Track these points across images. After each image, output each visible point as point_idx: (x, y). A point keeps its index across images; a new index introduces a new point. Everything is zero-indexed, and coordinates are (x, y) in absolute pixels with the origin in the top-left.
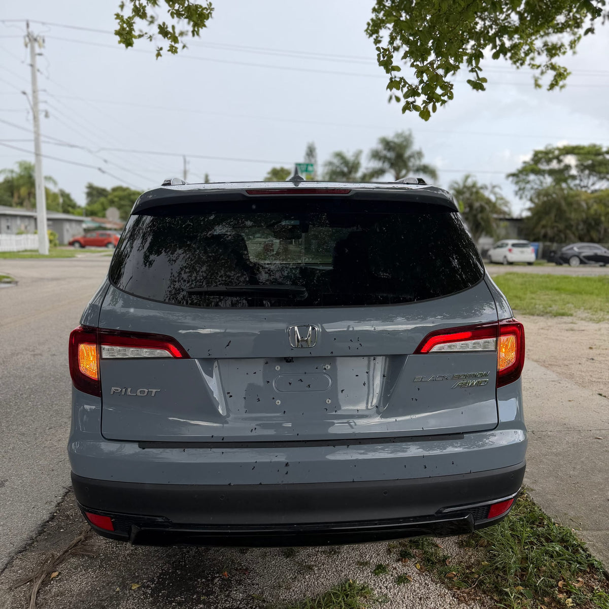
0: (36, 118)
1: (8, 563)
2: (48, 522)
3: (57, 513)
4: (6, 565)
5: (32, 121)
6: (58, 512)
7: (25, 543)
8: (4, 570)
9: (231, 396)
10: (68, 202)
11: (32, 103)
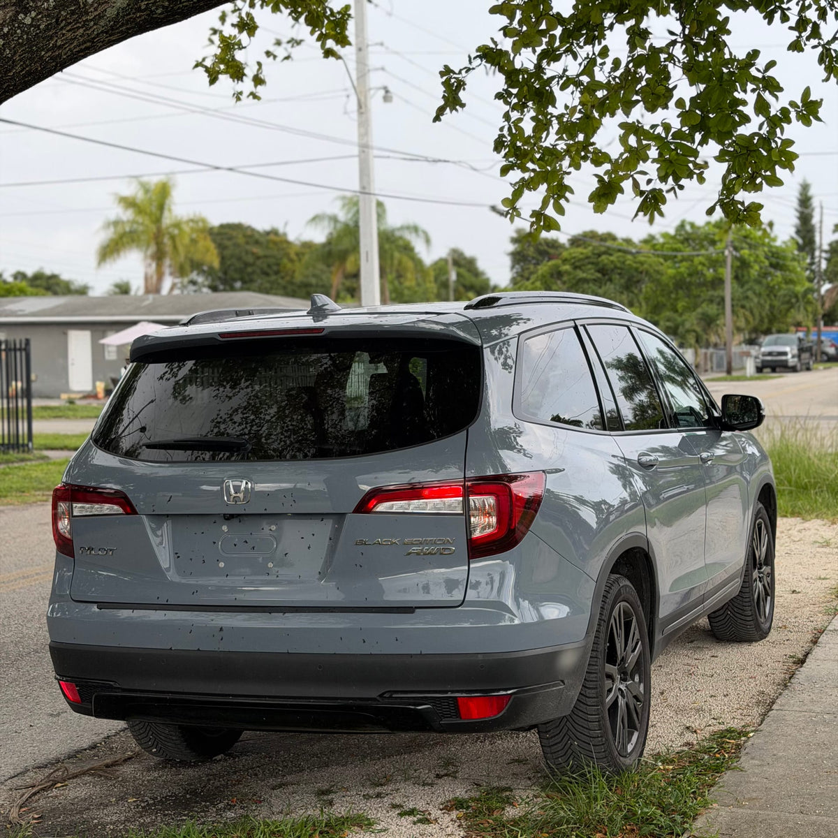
0: (362, 107)
1: (20, 773)
2: (85, 750)
3: (101, 744)
4: (18, 774)
5: (355, 116)
6: (103, 743)
7: (48, 761)
8: (13, 777)
9: (178, 557)
10: (470, 279)
11: (354, 76)
